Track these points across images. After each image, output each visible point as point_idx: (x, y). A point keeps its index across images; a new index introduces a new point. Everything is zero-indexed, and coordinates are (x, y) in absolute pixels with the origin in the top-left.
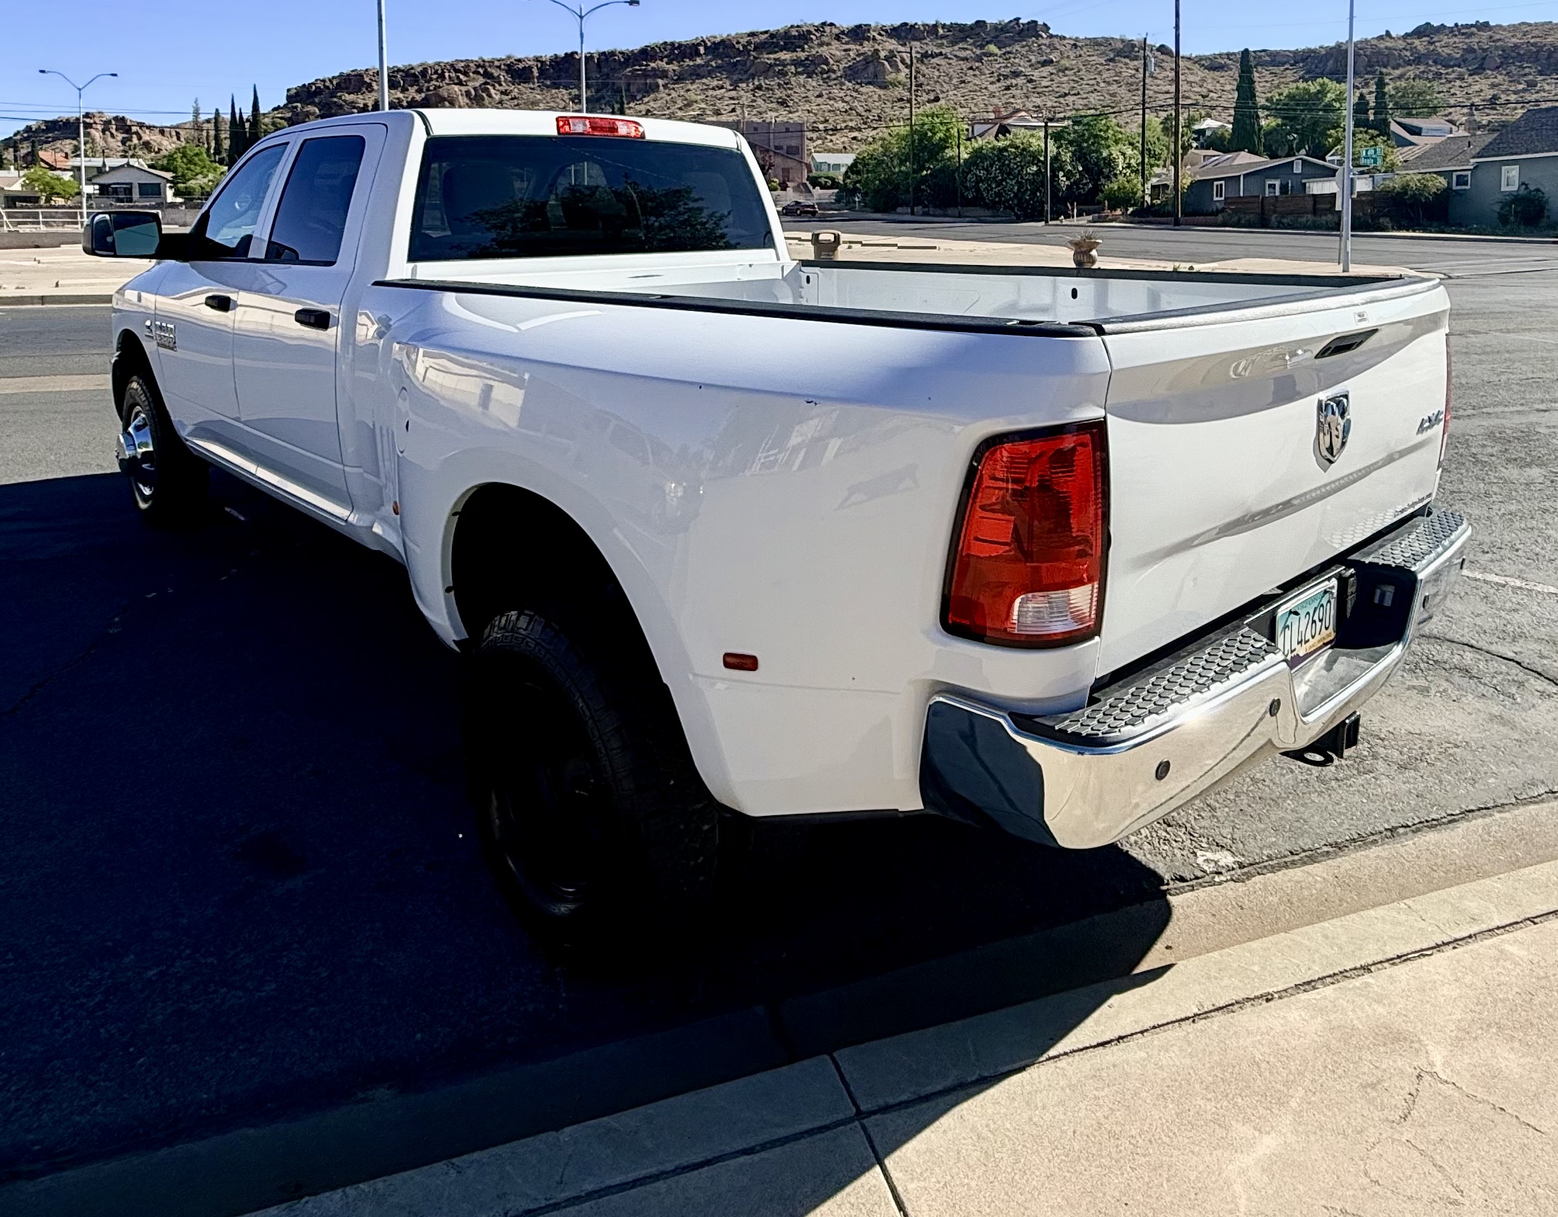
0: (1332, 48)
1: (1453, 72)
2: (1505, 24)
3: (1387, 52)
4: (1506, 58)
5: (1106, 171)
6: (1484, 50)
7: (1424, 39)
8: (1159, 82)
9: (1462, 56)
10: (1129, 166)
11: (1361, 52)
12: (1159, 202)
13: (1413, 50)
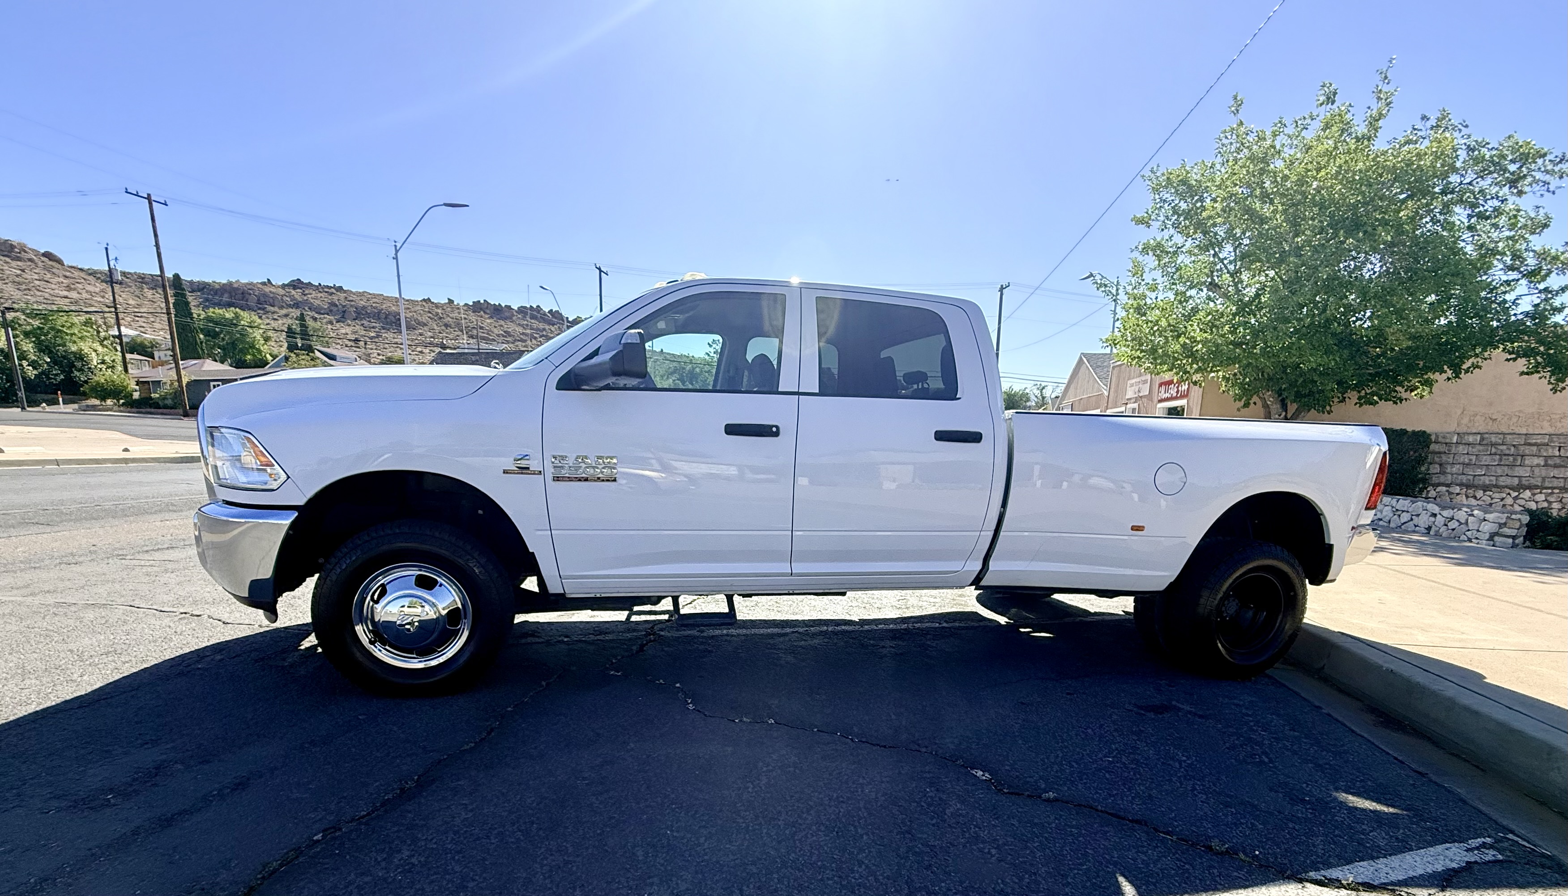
0: (224, 285)
1: (325, 318)
2: (354, 291)
3: (272, 295)
4: (358, 313)
5: (79, 364)
6: (344, 306)
7: (298, 290)
8: (53, 286)
9: (328, 307)
10: (103, 362)
11: (251, 292)
12: (157, 396)
13: (293, 298)
